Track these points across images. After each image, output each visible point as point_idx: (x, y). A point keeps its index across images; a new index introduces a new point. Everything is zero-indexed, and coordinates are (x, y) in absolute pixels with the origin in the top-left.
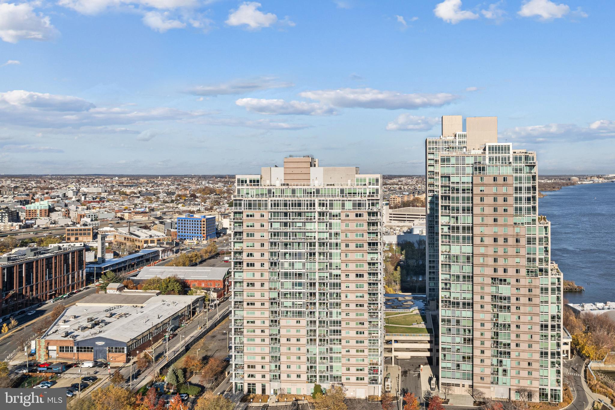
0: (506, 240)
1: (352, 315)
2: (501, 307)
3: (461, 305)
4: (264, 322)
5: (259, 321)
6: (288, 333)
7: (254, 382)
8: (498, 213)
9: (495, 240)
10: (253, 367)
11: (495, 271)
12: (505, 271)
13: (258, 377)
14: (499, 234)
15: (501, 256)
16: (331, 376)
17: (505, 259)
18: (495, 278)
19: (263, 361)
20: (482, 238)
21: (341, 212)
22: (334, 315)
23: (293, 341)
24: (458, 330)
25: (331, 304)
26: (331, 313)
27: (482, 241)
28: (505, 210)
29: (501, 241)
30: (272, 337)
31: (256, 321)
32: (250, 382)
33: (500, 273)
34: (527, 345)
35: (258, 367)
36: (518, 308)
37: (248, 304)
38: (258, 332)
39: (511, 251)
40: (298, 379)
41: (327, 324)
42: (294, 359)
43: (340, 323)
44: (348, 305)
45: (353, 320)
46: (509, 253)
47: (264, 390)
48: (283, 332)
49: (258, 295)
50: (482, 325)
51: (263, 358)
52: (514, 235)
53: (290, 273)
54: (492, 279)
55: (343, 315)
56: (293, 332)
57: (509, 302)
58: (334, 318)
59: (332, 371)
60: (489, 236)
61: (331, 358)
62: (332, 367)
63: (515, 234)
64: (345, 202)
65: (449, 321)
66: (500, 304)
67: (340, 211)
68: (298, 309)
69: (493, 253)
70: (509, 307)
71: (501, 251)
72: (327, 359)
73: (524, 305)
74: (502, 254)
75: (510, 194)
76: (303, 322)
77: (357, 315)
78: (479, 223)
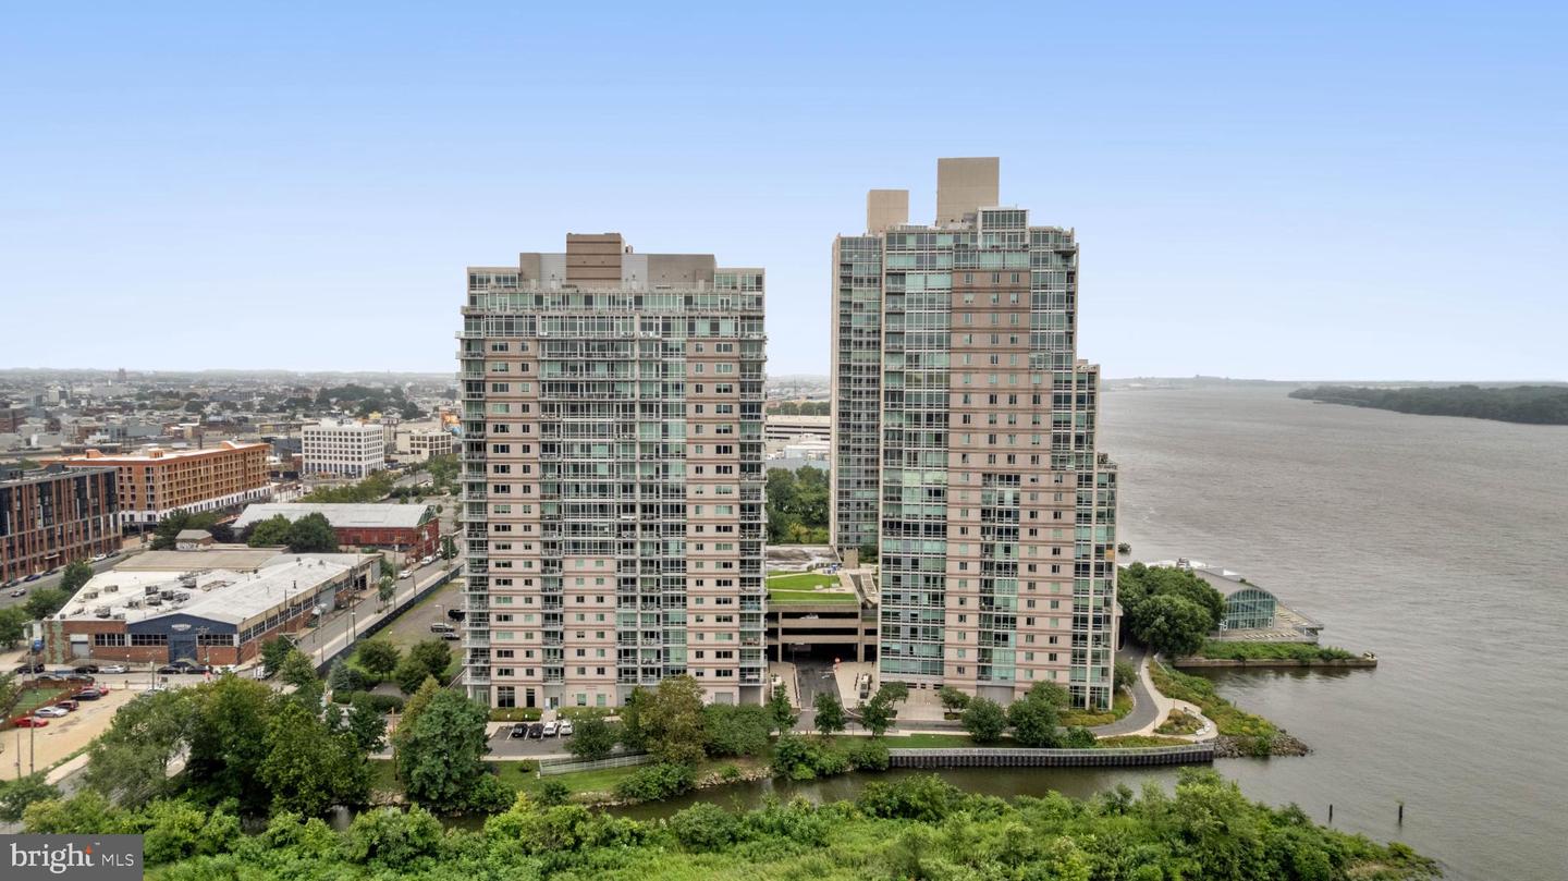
0: (1013, 400)
1: (710, 549)
2: (1000, 531)
3: (922, 530)
4: (530, 565)
5: (521, 563)
6: (580, 587)
7: (510, 684)
8: (999, 345)
9: (993, 400)
10: (509, 654)
11: (992, 459)
12: (1011, 459)
13: (520, 673)
14: (1000, 386)
15: (1002, 431)
16: (666, 669)
17: (1010, 436)
18: (990, 475)
19: (529, 641)
20: (966, 397)
21: (688, 341)
22: (672, 547)
23: (590, 601)
24: (915, 577)
25: (665, 527)
26: (666, 545)
27: (965, 402)
28: (1012, 339)
29: (1003, 401)
30: (548, 593)
31: (514, 563)
32: (502, 684)
33: (1002, 463)
34: (1049, 603)
35: (519, 655)
36: (1033, 532)
37: (497, 528)
38: (518, 584)
39: (1024, 421)
40: (600, 676)
41: (658, 567)
42: (591, 636)
43: (684, 563)
44: (699, 529)
45: (710, 557)
46: (1019, 425)
47: (531, 701)
48: (569, 583)
49: (517, 511)
50: (963, 565)
51: (529, 636)
52: (1029, 389)
53: (583, 466)
54: (984, 475)
55: (691, 548)
56: (590, 583)
57: (1016, 520)
58: (672, 556)
59: (667, 660)
60: (979, 391)
61: (666, 634)
62: (667, 651)
63: (1032, 387)
64: (696, 321)
65: (897, 561)
66: (997, 524)
67: (684, 339)
68: (599, 539)
69: (987, 425)
70: (1016, 530)
71: (1002, 421)
72: (658, 637)
73: (1046, 525)
74: (1006, 425)
75: (1024, 308)
76: (610, 565)
77: (718, 547)
78: (961, 366)
